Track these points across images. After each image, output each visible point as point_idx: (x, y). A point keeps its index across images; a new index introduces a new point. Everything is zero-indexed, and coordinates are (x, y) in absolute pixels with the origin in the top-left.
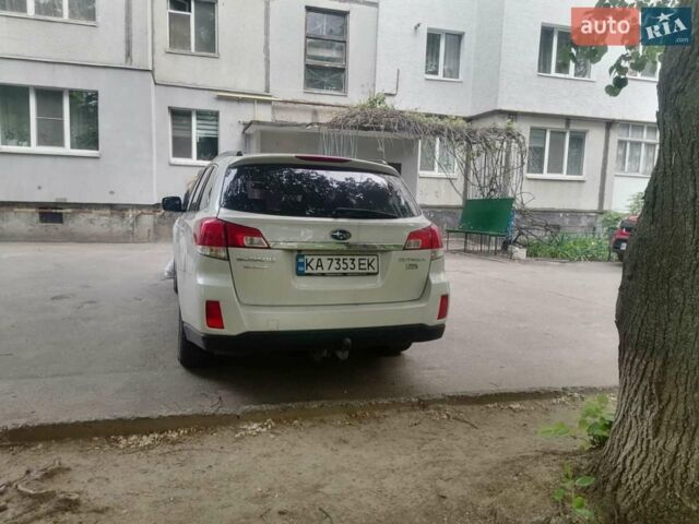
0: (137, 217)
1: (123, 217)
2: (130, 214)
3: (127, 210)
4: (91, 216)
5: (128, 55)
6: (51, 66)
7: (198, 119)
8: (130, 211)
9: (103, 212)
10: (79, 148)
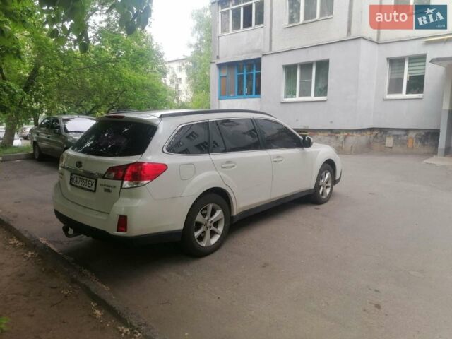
0: (345, 137)
1: (337, 137)
2: (341, 136)
3: (339, 133)
4: (319, 137)
5: (349, 30)
6: (306, 50)
7: (409, 63)
8: (342, 134)
9: (326, 134)
10: (319, 96)
